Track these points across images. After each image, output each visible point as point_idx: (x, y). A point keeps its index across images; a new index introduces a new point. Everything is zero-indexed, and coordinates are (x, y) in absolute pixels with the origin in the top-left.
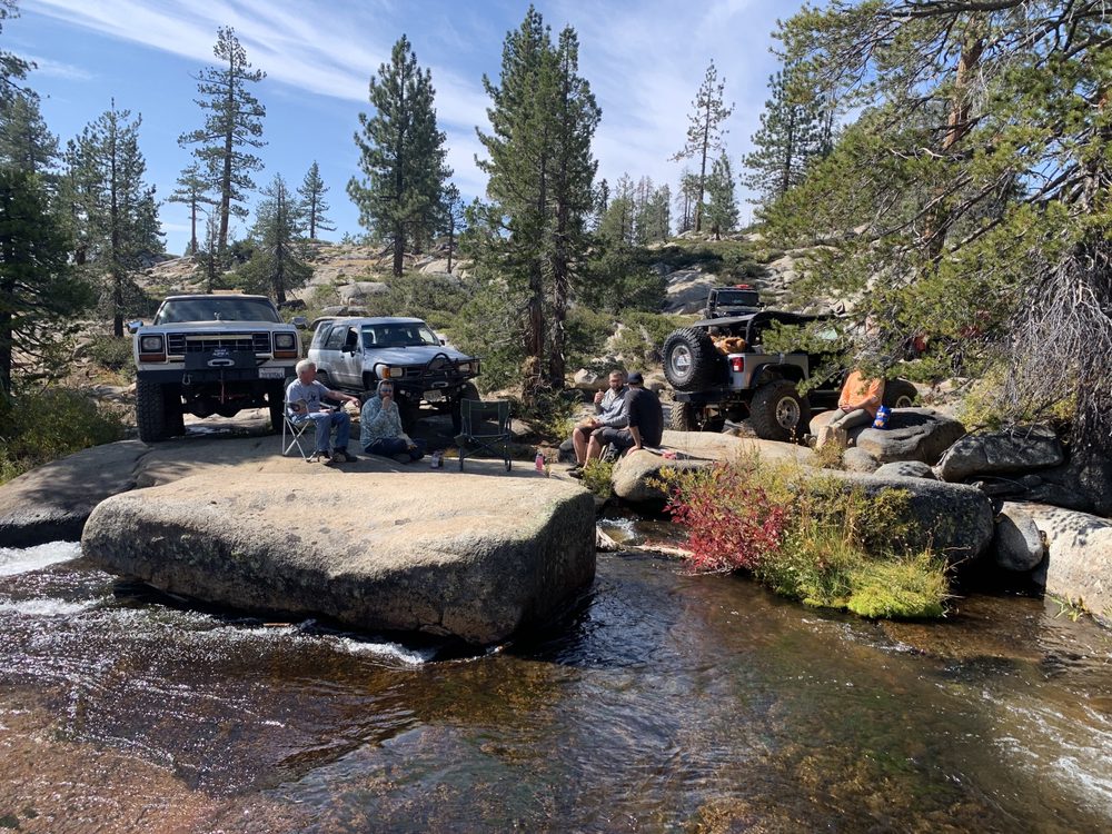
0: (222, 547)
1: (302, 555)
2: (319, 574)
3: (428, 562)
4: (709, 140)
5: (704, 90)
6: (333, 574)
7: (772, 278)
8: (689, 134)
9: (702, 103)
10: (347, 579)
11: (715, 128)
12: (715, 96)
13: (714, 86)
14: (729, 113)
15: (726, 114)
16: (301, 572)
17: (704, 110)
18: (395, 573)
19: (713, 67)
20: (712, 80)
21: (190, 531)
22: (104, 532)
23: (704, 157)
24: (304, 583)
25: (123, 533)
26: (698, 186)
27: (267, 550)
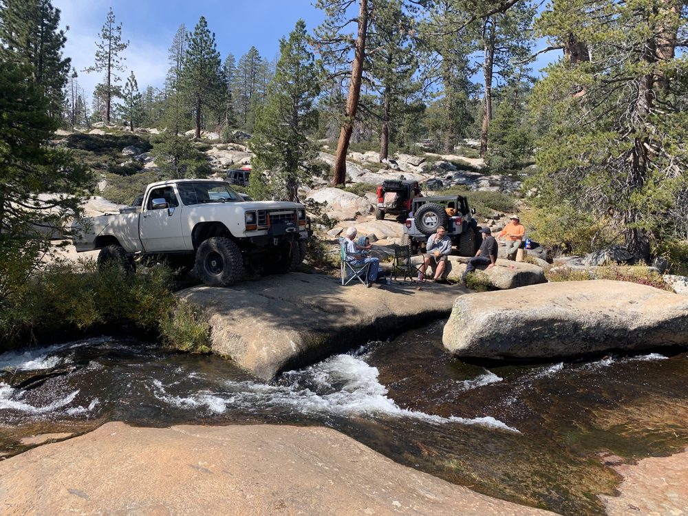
0: (576, 326)
1: (615, 323)
2: (624, 330)
3: (681, 315)
4: (112, 62)
5: (106, 27)
6: (632, 328)
7: (214, 161)
8: (97, 55)
9: (105, 36)
10: (639, 329)
11: (116, 54)
12: (116, 34)
13: (114, 26)
14: (126, 47)
15: (123, 47)
16: (615, 330)
17: (107, 42)
18: (662, 322)
19: (112, 13)
20: (111, 21)
21: (561, 321)
22: (496, 331)
23: (109, 73)
24: (616, 335)
25: (512, 329)
26: (106, 92)
27: (599, 323)
